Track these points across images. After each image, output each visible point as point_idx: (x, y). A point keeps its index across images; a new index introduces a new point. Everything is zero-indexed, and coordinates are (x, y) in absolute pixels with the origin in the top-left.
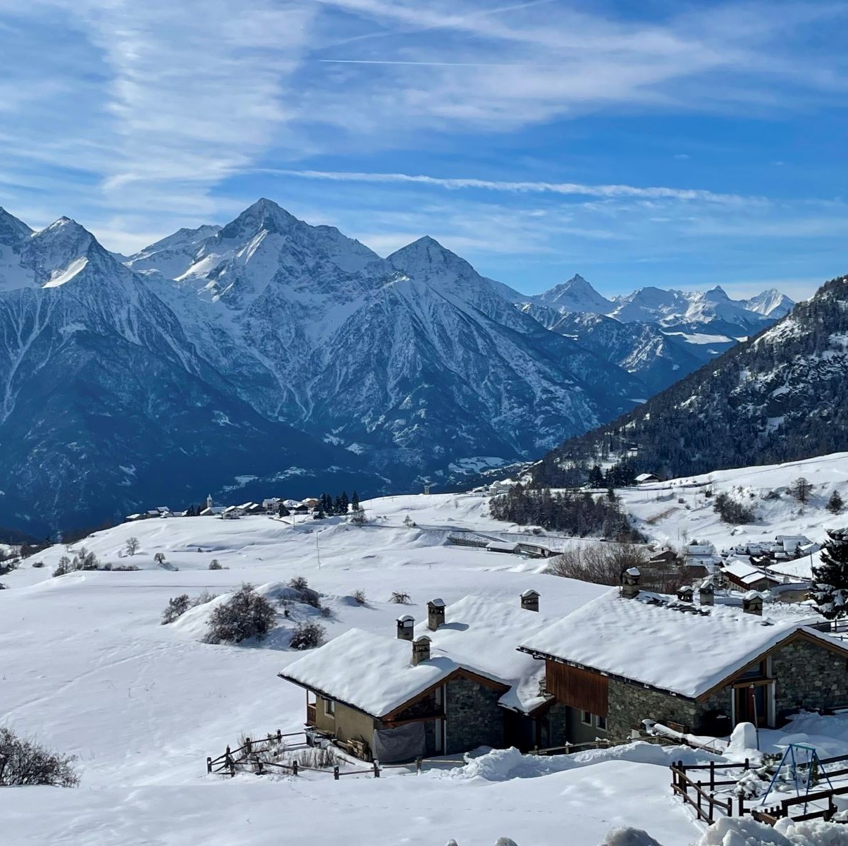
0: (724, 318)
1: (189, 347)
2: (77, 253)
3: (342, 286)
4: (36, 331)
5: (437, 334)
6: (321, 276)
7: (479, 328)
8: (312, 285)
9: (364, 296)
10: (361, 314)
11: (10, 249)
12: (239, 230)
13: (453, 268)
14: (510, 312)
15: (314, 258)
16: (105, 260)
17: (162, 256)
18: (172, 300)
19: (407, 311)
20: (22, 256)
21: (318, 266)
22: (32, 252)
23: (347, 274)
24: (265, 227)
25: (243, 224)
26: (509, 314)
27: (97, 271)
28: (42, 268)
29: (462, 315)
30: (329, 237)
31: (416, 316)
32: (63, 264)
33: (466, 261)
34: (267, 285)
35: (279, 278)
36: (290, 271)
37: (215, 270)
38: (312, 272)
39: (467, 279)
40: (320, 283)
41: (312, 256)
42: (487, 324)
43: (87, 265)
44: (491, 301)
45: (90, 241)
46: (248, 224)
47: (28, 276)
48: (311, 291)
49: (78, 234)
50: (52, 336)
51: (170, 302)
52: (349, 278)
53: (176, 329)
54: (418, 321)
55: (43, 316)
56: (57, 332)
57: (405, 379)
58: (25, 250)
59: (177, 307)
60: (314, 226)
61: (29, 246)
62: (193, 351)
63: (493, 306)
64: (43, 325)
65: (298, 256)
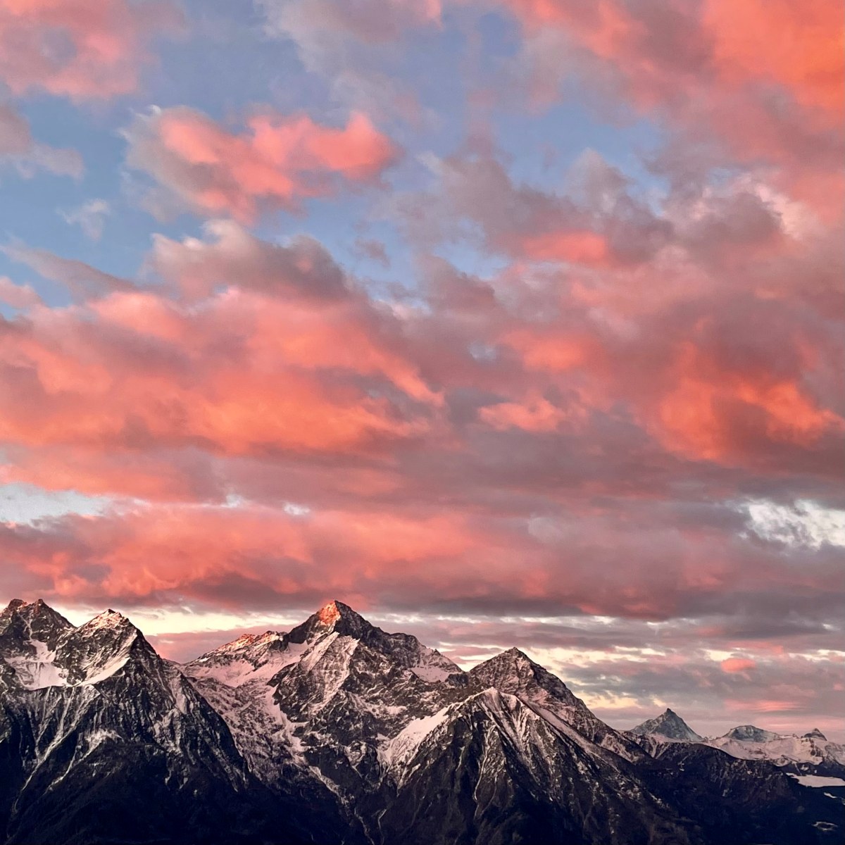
0: (837, 759)
1: (240, 762)
2: (119, 650)
3: (421, 697)
4: (59, 739)
5: (531, 756)
6: (397, 685)
7: (579, 750)
8: (386, 696)
9: (445, 710)
10: (443, 729)
11: (44, 645)
12: (307, 636)
13: (544, 685)
14: (610, 736)
15: (390, 663)
16: (150, 658)
17: (219, 661)
18: (226, 709)
19: (496, 727)
20: (57, 653)
21: (394, 673)
22: (69, 649)
23: (427, 684)
24: (336, 629)
25: (312, 630)
26: (610, 739)
27: (140, 669)
28: (78, 667)
29: (559, 734)
30: (406, 646)
31: (506, 733)
32: (101, 662)
33: (557, 678)
34: (335, 693)
35: (349, 685)
36: (364, 678)
37: (278, 675)
38: (387, 681)
39: (561, 697)
40: (395, 694)
41: (387, 662)
42: (589, 746)
43: (129, 661)
44: (588, 722)
45: (135, 636)
46: (317, 628)
47: (60, 675)
48: (385, 702)
49: (123, 628)
50: (76, 745)
51: (224, 711)
52: (429, 689)
53: (227, 741)
54: (508, 739)
55: (69, 720)
56: (83, 739)
57: (494, 809)
58: (61, 647)
59: (231, 716)
60: (391, 633)
61: (67, 642)
62: (244, 767)
63: (591, 728)
64: (67, 730)
65: (372, 663)
